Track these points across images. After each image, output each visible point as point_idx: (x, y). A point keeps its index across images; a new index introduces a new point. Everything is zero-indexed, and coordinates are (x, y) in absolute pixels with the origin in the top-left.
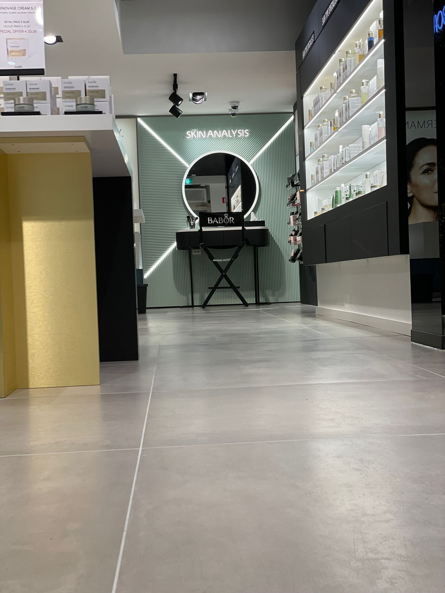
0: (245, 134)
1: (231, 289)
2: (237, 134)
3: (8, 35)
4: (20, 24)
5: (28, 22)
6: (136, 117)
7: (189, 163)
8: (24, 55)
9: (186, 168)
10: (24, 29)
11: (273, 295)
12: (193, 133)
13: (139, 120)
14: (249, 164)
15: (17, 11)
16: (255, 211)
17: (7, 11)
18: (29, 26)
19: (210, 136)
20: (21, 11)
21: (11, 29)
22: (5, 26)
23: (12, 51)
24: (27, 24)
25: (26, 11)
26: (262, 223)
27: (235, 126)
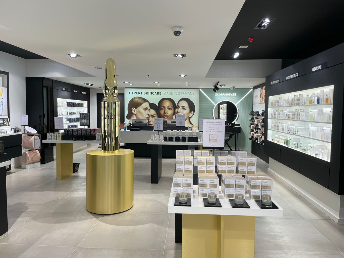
0: (235, 95)
1: (228, 147)
2: (232, 95)
3: (210, 133)
4: (215, 129)
5: (218, 128)
6: (199, 88)
7: (216, 104)
8: (216, 141)
9: (215, 106)
10: (217, 131)
11: (241, 148)
12: (218, 94)
13: (200, 89)
14: (236, 105)
15: (214, 123)
16: (237, 120)
17: (210, 123)
18: (218, 130)
19: (223, 95)
20: (216, 123)
21: (212, 131)
22: (209, 129)
23: (211, 140)
24: (218, 129)
25: (218, 123)
26: (239, 125)
27: (232, 92)
